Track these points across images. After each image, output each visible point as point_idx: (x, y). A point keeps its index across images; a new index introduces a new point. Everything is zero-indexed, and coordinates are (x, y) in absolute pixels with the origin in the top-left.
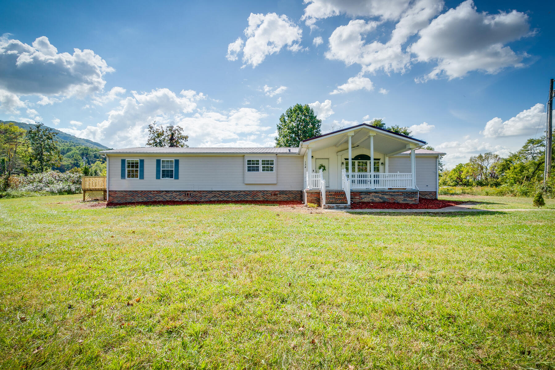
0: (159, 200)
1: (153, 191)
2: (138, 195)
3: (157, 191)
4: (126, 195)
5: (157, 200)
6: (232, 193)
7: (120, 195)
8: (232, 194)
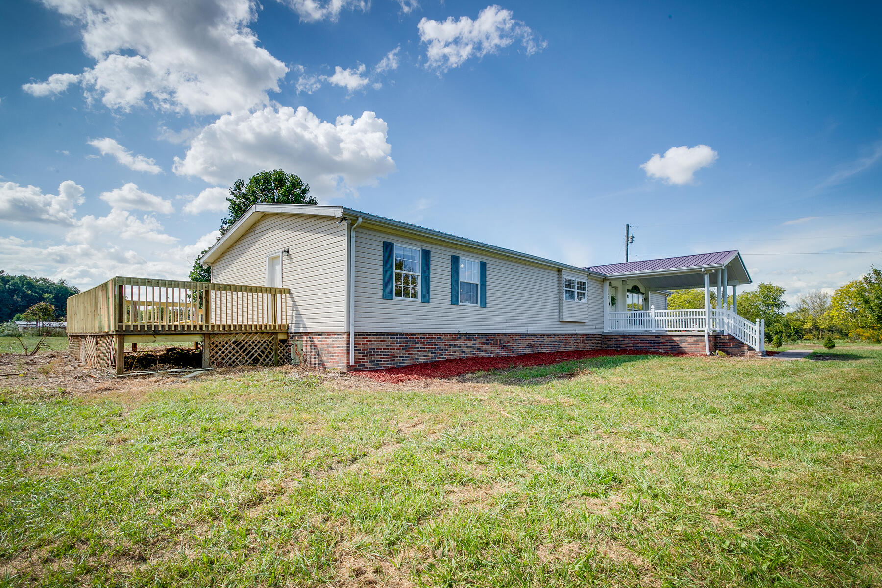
0: (455, 356)
1: (446, 334)
2: (418, 346)
3: (451, 334)
4: (393, 346)
5: (452, 357)
6: (546, 337)
7: (379, 346)
8: (547, 340)
